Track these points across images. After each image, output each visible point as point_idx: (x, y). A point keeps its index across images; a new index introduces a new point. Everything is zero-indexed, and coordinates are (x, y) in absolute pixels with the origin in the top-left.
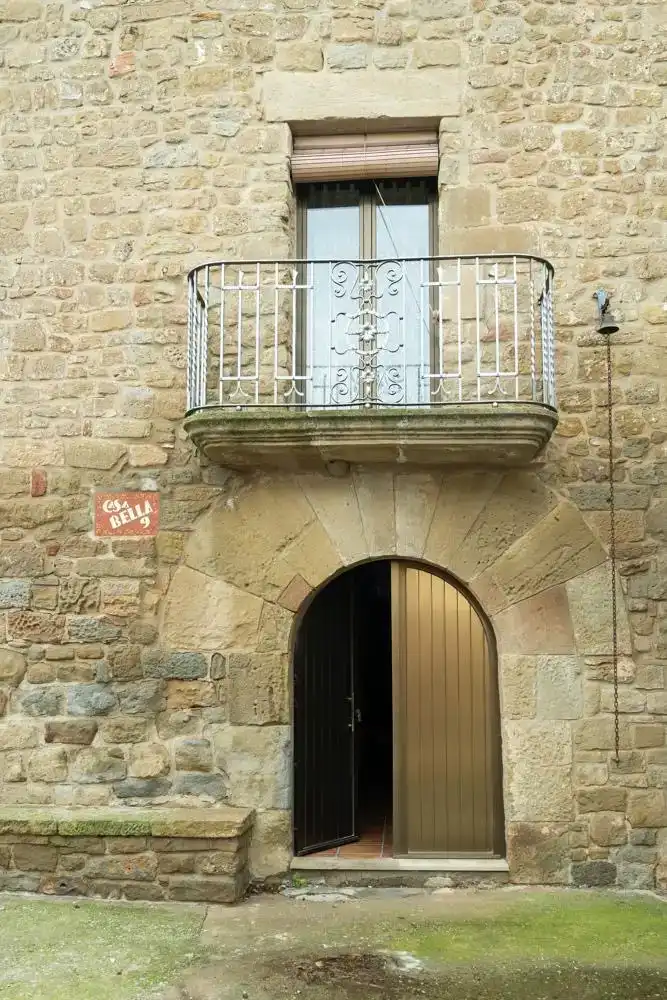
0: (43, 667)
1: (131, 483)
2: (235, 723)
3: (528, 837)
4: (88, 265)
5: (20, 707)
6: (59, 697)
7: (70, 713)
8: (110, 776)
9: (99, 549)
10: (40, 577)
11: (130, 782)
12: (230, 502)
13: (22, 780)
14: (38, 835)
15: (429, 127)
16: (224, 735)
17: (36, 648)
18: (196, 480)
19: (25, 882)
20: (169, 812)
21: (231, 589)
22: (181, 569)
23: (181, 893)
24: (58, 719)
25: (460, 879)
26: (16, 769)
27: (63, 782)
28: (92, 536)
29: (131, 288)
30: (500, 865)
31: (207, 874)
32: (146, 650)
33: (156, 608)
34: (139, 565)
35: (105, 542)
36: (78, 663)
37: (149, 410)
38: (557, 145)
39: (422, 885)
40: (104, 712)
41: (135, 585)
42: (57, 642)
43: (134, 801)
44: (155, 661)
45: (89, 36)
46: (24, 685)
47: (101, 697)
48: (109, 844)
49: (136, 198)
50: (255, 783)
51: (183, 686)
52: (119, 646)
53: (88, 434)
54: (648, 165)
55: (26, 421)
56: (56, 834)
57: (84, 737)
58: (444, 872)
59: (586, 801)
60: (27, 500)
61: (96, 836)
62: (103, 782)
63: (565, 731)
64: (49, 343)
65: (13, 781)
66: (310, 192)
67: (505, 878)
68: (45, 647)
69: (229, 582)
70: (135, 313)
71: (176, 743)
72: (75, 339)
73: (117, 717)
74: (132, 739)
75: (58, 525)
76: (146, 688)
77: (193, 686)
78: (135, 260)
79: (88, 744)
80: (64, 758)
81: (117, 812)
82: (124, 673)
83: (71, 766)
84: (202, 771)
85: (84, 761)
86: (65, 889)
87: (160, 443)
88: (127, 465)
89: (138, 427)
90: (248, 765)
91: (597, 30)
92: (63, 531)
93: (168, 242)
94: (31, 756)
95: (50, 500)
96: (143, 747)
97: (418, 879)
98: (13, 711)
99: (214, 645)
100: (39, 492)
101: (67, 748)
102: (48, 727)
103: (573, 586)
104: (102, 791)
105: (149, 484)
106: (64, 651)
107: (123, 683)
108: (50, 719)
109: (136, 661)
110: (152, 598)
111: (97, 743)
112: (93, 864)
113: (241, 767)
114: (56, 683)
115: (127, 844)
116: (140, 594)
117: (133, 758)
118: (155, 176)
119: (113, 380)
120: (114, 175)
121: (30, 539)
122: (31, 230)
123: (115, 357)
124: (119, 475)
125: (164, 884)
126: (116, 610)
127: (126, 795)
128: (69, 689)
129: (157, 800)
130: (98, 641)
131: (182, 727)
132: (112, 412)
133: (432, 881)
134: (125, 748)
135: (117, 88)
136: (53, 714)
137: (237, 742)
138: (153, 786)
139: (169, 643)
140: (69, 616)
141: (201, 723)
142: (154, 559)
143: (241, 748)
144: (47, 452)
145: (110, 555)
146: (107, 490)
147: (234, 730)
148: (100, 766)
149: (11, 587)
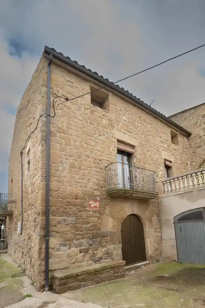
0: (78, 237)
1: (95, 198)
2: (113, 244)
3: (151, 257)
4: (84, 153)
5: (74, 246)
6: (83, 243)
7: (85, 246)
8: (93, 258)
9: (90, 211)
10: (77, 217)
11: (97, 259)
13: (75, 262)
15: (133, 147)
16: (111, 247)
18: (106, 199)
19: (90, 283)
21: (112, 219)
22: (104, 216)
23: (117, 277)
25: (145, 265)
26: (74, 260)
27: (84, 262)
28: (88, 208)
29: (93, 160)
31: (121, 272)
32: (98, 232)
33: (100, 223)
34: (97, 214)
35: (90, 210)
36: (85, 235)
37: (97, 185)
38: (148, 155)
39: (140, 268)
40: (91, 245)
42: (81, 231)
43: (97, 263)
44: (100, 234)
45: (83, 109)
46: (74, 241)
47: (91, 242)
49: (93, 143)
50: (117, 255)
52: (94, 231)
53: (86, 187)
55: (73, 183)
59: (156, 250)
60: (74, 200)
62: (92, 260)
64: (77, 167)
65: (73, 263)
67: (149, 264)
68: (78, 232)
69: (112, 218)
70: (94, 165)
71: (104, 249)
72: (83, 167)
73: (94, 246)
74: (97, 250)
75: (80, 206)
76: (99, 239)
77: (106, 238)
78: (93, 155)
79: (88, 252)
80: (84, 256)
81: (97, 266)
82: (95, 236)
83: (85, 258)
84: (108, 254)
85: (88, 256)
86: (98, 282)
87: (99, 191)
88: (94, 195)
89: (96, 187)
90: (116, 252)
93: (99, 153)
94: (77, 257)
95: (79, 200)
96: (99, 251)
98: (72, 247)
99: (110, 230)
101: (84, 254)
102: (80, 250)
103: (153, 218)
104: (91, 262)
105: (98, 199)
106: (84, 233)
107: (94, 239)
109: (97, 234)
111: (90, 252)
112: (102, 276)
113: (115, 252)
114: (81, 240)
116: (98, 220)
117: (97, 254)
118: (96, 140)
119: (90, 177)
120: (89, 137)
121: (74, 209)
122: (72, 142)
123: (90, 173)
124: (93, 197)
126: (93, 224)
127: (96, 262)
128: (84, 241)
129: (101, 261)
130: (89, 230)
131: (104, 247)
132: (90, 184)
133: (141, 266)
134: (95, 252)
135: (89, 121)
136: (81, 247)
138: (100, 259)
139: (103, 230)
140: (84, 225)
141: (108, 245)
142: (100, 213)
143: (115, 249)
144: (78, 190)
145: (91, 213)
146: (90, 199)
147: (114, 245)
148: (91, 257)
149: (70, 219)
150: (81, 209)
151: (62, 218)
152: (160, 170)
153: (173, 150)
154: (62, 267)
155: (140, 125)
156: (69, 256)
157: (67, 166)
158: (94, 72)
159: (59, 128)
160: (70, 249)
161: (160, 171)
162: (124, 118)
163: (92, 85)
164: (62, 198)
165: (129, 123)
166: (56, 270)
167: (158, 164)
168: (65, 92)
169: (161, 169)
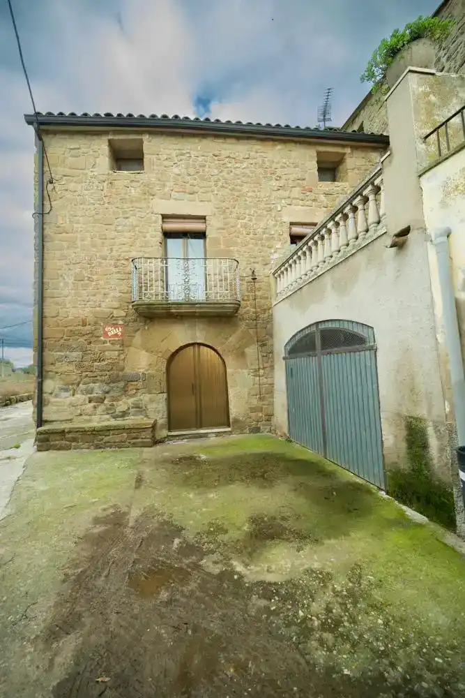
0: (87, 380)
1: (115, 322)
2: (149, 393)
3: (236, 421)
4: (98, 254)
5: (79, 392)
6: (93, 388)
7: (96, 393)
8: (110, 412)
9: (104, 342)
10: (85, 352)
11: (117, 413)
12: (146, 328)
13: (81, 415)
14: (88, 431)
15: (203, 218)
16: (147, 397)
17: (84, 374)
18: (135, 321)
19: (84, 446)
20: (130, 421)
21: (147, 354)
22: (131, 348)
23: (135, 445)
24: (92, 395)
25: (218, 434)
26: (79, 411)
27: (95, 415)
28: (102, 338)
29: (113, 262)
30: (230, 429)
31: (142, 438)
32: (120, 373)
33: (124, 360)
34: (118, 347)
35: (106, 340)
36: (98, 378)
37: (120, 299)
39: (207, 437)
40: (107, 393)
41: (117, 353)
42: (92, 371)
43: (118, 419)
44: (124, 376)
46: (81, 385)
47: (106, 388)
48: (111, 432)
49: (114, 234)
50: (156, 411)
51: (134, 383)
52: (112, 372)
53: (100, 307)
54: (264, 233)
55: (79, 303)
56: (94, 430)
57: (101, 400)
58: (213, 433)
59: (253, 410)
60: (80, 327)
61: (107, 430)
62: (108, 414)
63: (246, 391)
64: (86, 278)
65: (78, 416)
66: (168, 235)
67: (230, 433)
68: (87, 373)
69: (147, 351)
70: (114, 270)
71: (131, 401)
72: (95, 277)
73: (112, 394)
74: (117, 400)
75: (90, 335)
76: (122, 384)
77: (136, 383)
78: (113, 254)
79: (102, 402)
80: (95, 407)
81: (113, 422)
82: (114, 380)
83: (97, 409)
84: (139, 408)
85: (101, 408)
86: (98, 447)
87: (123, 310)
88: (113, 316)
89: (116, 304)
90: (154, 405)
91: (249, 194)
92: (92, 337)
93: (125, 248)
94: (84, 407)
95: (88, 327)
96: (120, 402)
97: (205, 435)
98: (77, 394)
99: (142, 370)
100: (84, 324)
101: (96, 404)
102: (89, 398)
103: (247, 350)
104: (108, 416)
105: (121, 322)
106: (95, 374)
107: (113, 383)
108: (89, 395)
109: (118, 376)
110: (122, 357)
111: (106, 402)
112: (106, 439)
113: (151, 407)
114: (92, 384)
115: (116, 432)
116: (119, 356)
117: (118, 406)
118: (120, 228)
119: (108, 290)
120: (106, 227)
121: (81, 339)
122: (79, 243)
123: (107, 283)
124: (111, 320)
125: (130, 443)
126: (110, 361)
127: (115, 417)
128: (96, 386)
129: (126, 418)
130: (105, 371)
131: (132, 396)
132: (107, 300)
133: (209, 435)
134: (115, 403)
135: (106, 200)
136: (91, 394)
137: (150, 399)
138: (124, 414)
139: (128, 371)
140: (95, 364)
141: (139, 394)
142: (122, 345)
143: (152, 401)
144: (86, 312)
145: (108, 344)
146: (107, 324)
147: (150, 395)
148: (107, 409)
149: (75, 355)
150: (92, 340)
151: (63, 354)
152: (273, 251)
153: (322, 196)
154: (61, 419)
155: (216, 171)
156: (72, 405)
157: (71, 280)
158: (105, 115)
159: (58, 227)
160: (73, 395)
161: (275, 252)
162: (176, 170)
163: (110, 137)
164: (62, 326)
165: (189, 175)
166: (53, 421)
167: (268, 239)
168: (67, 170)
169: (278, 246)
